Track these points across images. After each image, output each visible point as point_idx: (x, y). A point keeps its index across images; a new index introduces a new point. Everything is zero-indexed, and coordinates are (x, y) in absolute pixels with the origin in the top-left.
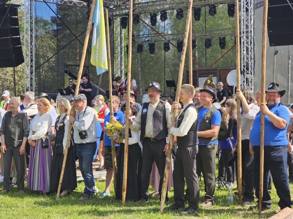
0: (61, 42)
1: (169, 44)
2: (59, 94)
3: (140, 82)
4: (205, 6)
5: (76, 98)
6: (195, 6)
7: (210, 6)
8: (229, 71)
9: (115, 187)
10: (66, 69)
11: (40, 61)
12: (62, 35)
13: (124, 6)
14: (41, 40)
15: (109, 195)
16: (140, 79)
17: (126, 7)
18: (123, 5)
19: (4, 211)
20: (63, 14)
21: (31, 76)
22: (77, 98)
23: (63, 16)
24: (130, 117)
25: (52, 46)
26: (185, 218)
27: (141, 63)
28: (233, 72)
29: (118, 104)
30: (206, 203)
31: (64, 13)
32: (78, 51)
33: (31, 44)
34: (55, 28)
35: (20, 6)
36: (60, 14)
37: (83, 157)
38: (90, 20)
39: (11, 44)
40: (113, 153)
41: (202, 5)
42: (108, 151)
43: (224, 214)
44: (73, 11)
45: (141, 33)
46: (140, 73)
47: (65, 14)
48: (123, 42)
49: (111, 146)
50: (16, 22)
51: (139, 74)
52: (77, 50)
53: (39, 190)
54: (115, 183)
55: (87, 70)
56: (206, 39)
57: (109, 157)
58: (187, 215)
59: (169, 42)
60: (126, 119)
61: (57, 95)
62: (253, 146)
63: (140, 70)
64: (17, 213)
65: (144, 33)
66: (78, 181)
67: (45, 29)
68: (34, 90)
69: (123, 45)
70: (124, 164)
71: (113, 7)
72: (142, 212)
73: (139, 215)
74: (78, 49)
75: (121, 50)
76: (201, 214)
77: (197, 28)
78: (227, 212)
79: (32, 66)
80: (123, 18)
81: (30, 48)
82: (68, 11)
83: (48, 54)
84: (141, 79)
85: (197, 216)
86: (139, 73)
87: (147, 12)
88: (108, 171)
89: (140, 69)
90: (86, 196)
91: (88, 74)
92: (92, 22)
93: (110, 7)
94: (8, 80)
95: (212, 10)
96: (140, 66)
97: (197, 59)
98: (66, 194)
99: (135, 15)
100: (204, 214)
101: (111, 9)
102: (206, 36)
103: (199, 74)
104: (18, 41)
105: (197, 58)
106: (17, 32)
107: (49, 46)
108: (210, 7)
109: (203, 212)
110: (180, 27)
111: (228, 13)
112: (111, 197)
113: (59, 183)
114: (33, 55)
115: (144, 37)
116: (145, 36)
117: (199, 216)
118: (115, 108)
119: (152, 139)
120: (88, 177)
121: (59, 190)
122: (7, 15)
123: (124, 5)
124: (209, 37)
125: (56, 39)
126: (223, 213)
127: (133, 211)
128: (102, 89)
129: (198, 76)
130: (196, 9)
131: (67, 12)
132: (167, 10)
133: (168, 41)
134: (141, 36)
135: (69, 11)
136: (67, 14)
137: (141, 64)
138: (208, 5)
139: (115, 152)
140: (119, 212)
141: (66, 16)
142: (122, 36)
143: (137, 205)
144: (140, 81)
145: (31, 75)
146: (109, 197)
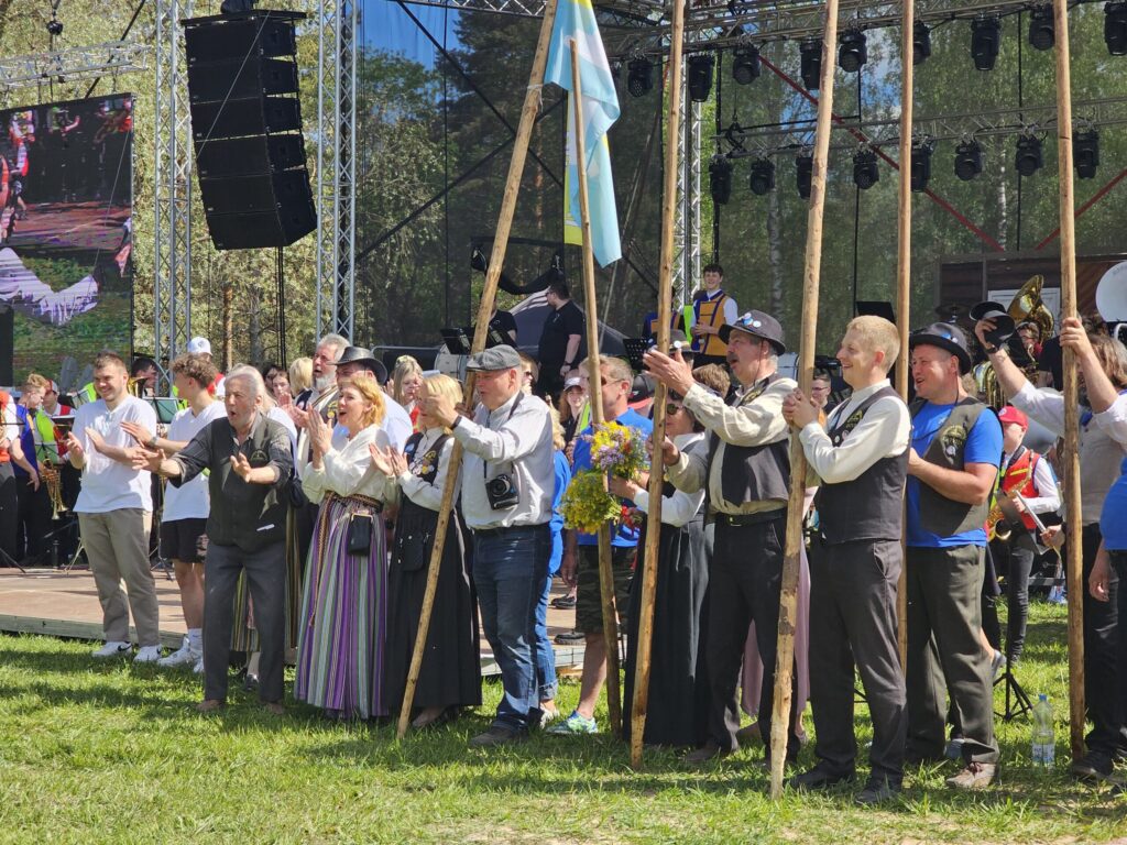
0: (474, 147)
1: (875, 159)
2: (445, 348)
3: (777, 305)
4: (1019, 12)
5: (484, 361)
6: (975, 13)
7: (1034, 11)
8: (1110, 266)
9: (611, 701)
10: (476, 254)
11: (386, 223)
12: (477, 122)
13: (703, 14)
14: (391, 144)
15: (592, 727)
16: (778, 295)
17: (711, 16)
18: (698, 10)
19: (198, 772)
20: (482, 40)
21: (340, 280)
22: (491, 360)
23: (484, 51)
24: (667, 439)
25: (431, 166)
26: (855, 816)
27: (781, 232)
28: (1122, 268)
29: (623, 387)
30: (974, 771)
31: (487, 39)
32: (539, 184)
33: (344, 162)
34: (455, 95)
35: (302, 16)
36: (473, 42)
37: (500, 584)
38: (535, 74)
39: (268, 160)
40: (605, 571)
41: (1002, 6)
42: (588, 565)
43: (1005, 808)
44: (521, 30)
45: (786, 115)
46: (779, 271)
47: (492, 43)
48: (698, 154)
49: (597, 546)
50: (288, 77)
51: (773, 275)
52: (535, 180)
53: (329, 705)
54: (611, 683)
55: (558, 258)
56: (1022, 139)
57: (590, 587)
58: (865, 805)
59: (876, 150)
60: (651, 447)
61: (437, 352)
62: (1109, 552)
63: (778, 260)
64: (246, 782)
65: (797, 115)
66: (487, 677)
67: (413, 98)
68: (351, 333)
69: (697, 162)
70: (642, 614)
71: (662, 18)
72: (699, 793)
73: (684, 800)
74: (540, 178)
75: (689, 184)
76: (916, 804)
77: (1005, 95)
78: (1015, 801)
79: (343, 245)
80: (695, 61)
81: (337, 175)
82: (502, 30)
83: (416, 198)
84: (782, 296)
85: (900, 811)
86: (775, 270)
87: (787, 36)
88: (592, 638)
89: (776, 255)
90: (503, 730)
91: (561, 272)
92: (543, 82)
93: (649, 17)
94: (265, 296)
95: (1043, 29)
96: (778, 243)
97: (1003, 218)
98: (436, 720)
99: (743, 47)
100: (927, 807)
101: (653, 23)
102: (1021, 126)
103: (989, 276)
104: (295, 150)
105: (1004, 214)
106: (291, 115)
107: (420, 166)
108: (1036, 15)
109: (926, 797)
110: (939, 91)
111: (1108, 40)
112: (598, 735)
113: (406, 681)
114: (350, 200)
115: (798, 131)
116: (798, 126)
117: (909, 811)
118: (611, 404)
119: (731, 519)
120: (518, 661)
121: (406, 704)
122: (255, 51)
123: (705, 9)
124: (1031, 131)
125: (456, 137)
126: (1001, 803)
127: (664, 786)
128: (615, 331)
129: (984, 285)
130: (980, 25)
131: (498, 34)
132: (866, 28)
133: (872, 147)
134: (784, 127)
135: (506, 30)
136: (501, 42)
137: (781, 237)
138: (1026, 9)
139: (611, 569)
140: (610, 787)
141: (496, 50)
142: (694, 126)
143: (686, 766)
144: (779, 301)
145: (343, 275)
146: (591, 735)
